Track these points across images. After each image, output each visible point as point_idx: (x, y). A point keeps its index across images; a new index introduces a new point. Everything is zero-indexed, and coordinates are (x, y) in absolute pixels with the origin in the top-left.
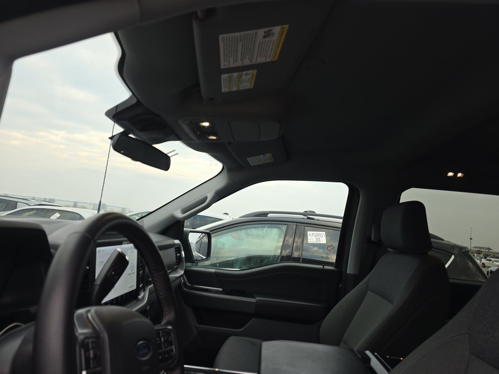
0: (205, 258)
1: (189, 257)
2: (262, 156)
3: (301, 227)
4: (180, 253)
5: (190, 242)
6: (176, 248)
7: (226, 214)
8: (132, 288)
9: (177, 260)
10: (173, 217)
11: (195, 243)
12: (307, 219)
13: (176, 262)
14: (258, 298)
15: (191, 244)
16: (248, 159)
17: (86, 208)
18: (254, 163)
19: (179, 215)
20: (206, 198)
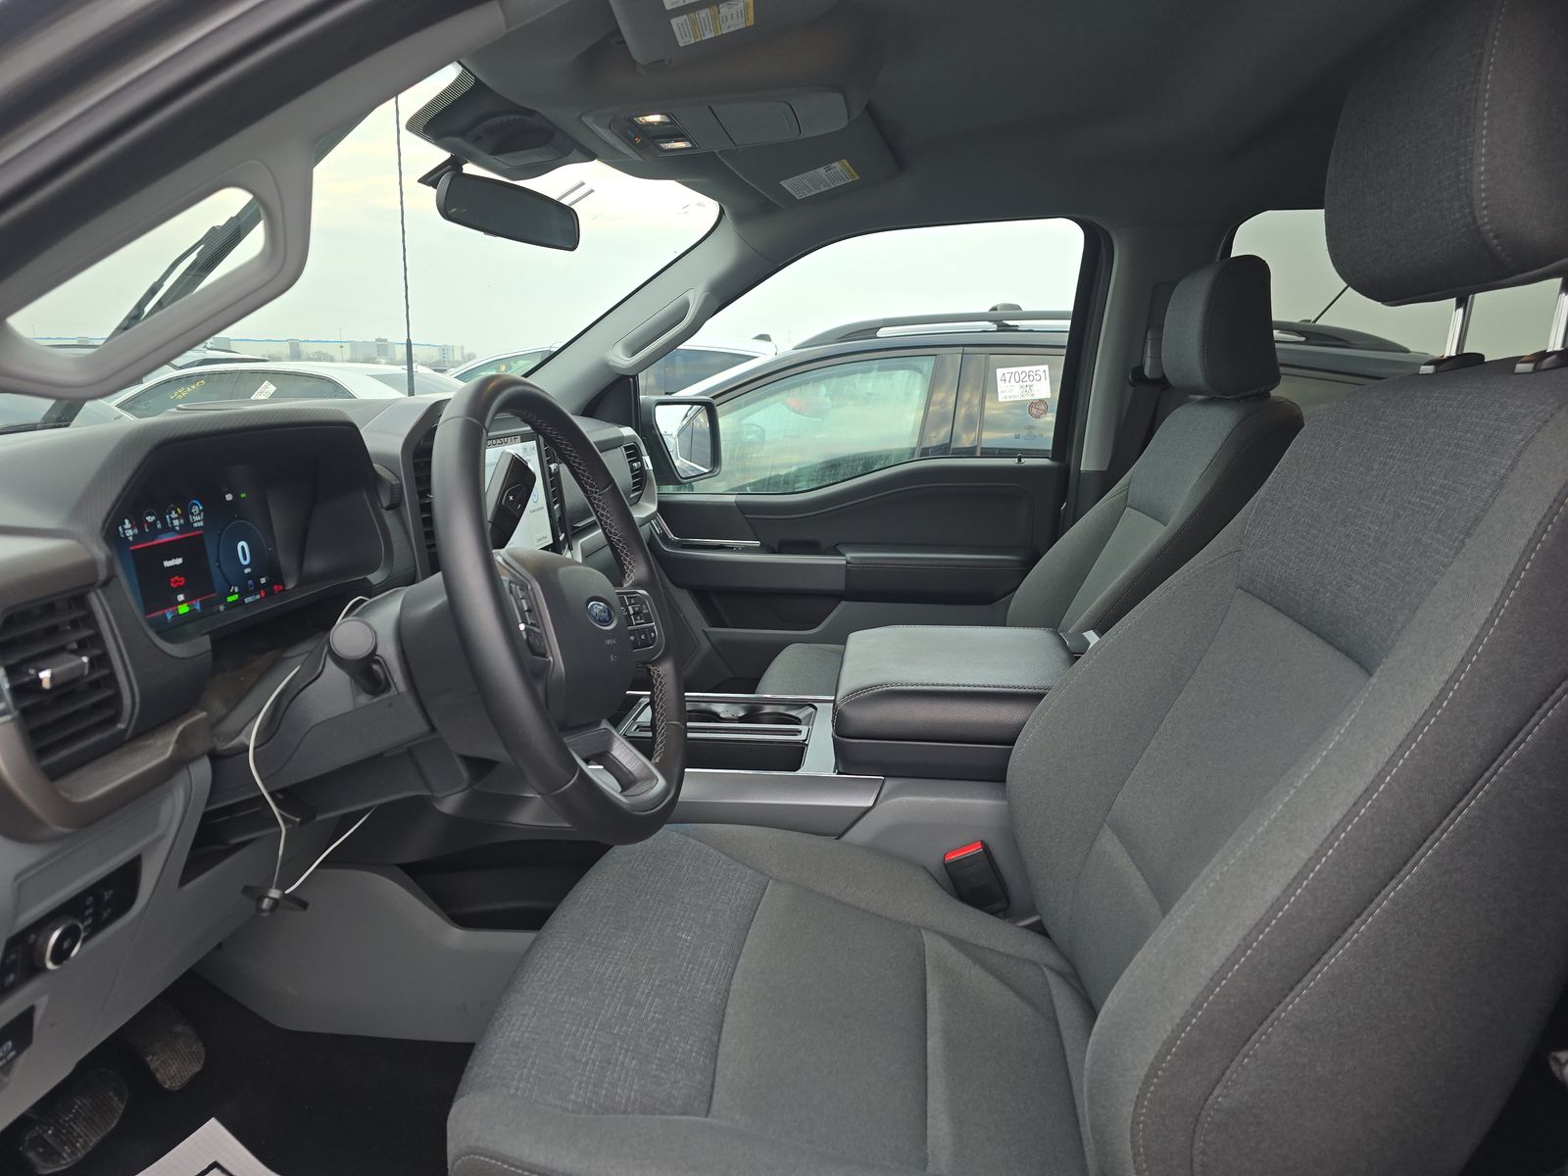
0: (706, 471)
1: (666, 471)
2: (821, 170)
3: (978, 357)
4: (639, 459)
5: (662, 432)
6: (627, 449)
7: (764, 337)
8: (544, 541)
9: (634, 477)
10: (606, 367)
11: (675, 434)
12: (998, 331)
13: (634, 484)
14: (849, 555)
15: (665, 438)
16: (785, 184)
17: (332, 360)
18: (805, 191)
19: (622, 360)
20: (686, 306)
